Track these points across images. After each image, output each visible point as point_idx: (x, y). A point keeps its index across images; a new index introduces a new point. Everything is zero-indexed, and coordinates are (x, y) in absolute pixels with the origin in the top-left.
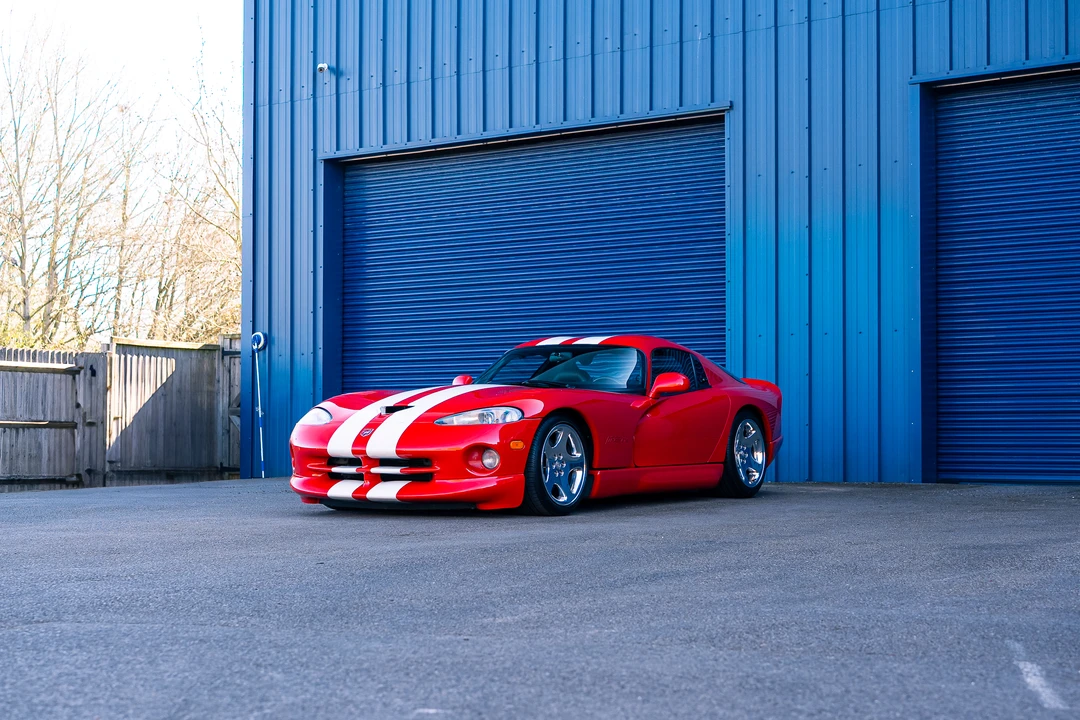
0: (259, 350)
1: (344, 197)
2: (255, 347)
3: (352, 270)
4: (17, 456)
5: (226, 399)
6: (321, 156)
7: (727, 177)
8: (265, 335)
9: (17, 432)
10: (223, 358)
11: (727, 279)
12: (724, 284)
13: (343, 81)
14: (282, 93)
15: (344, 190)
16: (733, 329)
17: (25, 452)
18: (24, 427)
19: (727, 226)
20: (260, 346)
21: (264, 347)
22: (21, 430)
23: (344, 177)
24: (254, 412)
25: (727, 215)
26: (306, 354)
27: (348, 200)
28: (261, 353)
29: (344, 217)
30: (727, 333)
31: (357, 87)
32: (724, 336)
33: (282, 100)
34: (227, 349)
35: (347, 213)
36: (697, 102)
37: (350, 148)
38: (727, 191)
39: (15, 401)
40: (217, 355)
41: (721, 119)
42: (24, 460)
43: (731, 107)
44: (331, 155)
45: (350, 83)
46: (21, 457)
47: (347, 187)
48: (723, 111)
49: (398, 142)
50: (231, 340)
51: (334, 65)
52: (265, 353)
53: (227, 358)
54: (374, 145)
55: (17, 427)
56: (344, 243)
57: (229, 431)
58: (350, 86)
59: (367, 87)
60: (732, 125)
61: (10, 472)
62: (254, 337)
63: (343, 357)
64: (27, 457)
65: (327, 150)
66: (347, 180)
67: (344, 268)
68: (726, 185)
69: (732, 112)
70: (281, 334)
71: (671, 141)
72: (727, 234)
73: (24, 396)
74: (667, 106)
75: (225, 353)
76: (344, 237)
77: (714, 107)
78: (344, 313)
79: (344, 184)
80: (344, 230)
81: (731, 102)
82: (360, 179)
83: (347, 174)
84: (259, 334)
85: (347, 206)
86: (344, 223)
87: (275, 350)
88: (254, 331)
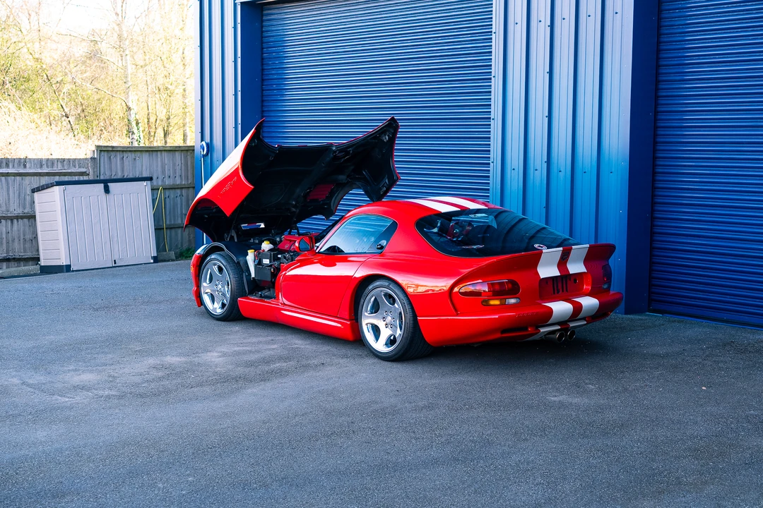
0: (204, 156)
1: (263, 32)
2: (202, 153)
3: (269, 93)
4: (13, 240)
8: (207, 144)
9: (12, 222)
11: (492, 114)
15: (262, 27)
17: (19, 237)
18: (18, 218)
19: (493, 67)
21: (207, 154)
22: (15, 221)
23: (262, 15)
25: (492, 57)
27: (265, 34)
29: (263, 48)
35: (264, 45)
39: (9, 199)
42: (19, 243)
46: (16, 240)
47: (264, 24)
52: (208, 158)
55: (12, 219)
56: (263, 70)
61: (8, 252)
62: (201, 146)
64: (22, 241)
66: (264, 18)
67: (264, 90)
70: (218, 144)
72: (492, 74)
73: (16, 195)
76: (262, 65)
79: (262, 21)
80: (262, 59)
82: (273, 17)
83: (265, 12)
84: (203, 143)
85: (265, 40)
86: (263, 54)
87: (215, 156)
88: (202, 140)
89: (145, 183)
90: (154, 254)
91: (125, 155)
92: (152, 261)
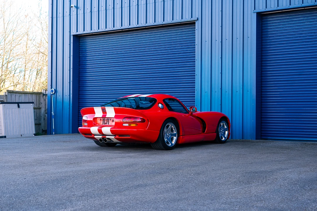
0: (53, 94)
1: (80, 47)
2: (52, 93)
3: (82, 70)
5: (44, 109)
6: (72, 34)
7: (196, 41)
8: (55, 90)
10: (43, 96)
11: (196, 74)
12: (195, 75)
13: (79, 10)
14: (60, 14)
15: (79, 45)
16: (197, 90)
19: (196, 57)
20: (53, 93)
21: (54, 93)
23: (80, 40)
24: (51, 114)
25: (196, 54)
26: (67, 96)
28: (54, 95)
29: (79, 53)
30: (196, 91)
31: (83, 12)
32: (195, 92)
33: (60, 16)
34: (44, 93)
35: (80, 52)
36: (187, 18)
37: (81, 32)
38: (196, 46)
40: (41, 95)
41: (194, 23)
43: (198, 19)
44: (75, 34)
45: (81, 11)
47: (80, 43)
48: (195, 21)
49: (95, 30)
50: (46, 90)
51: (76, 5)
52: (55, 95)
53: (44, 96)
54: (88, 31)
56: (79, 61)
57: (45, 119)
58: (81, 12)
59: (86, 12)
60: (198, 25)
62: (51, 90)
63: (79, 97)
65: (74, 32)
66: (80, 41)
67: (79, 69)
68: (196, 44)
69: (198, 21)
70: (60, 89)
71: (179, 30)
72: (196, 60)
74: (178, 19)
75: (44, 95)
76: (79, 59)
77: (192, 19)
78: (79, 83)
79: (79, 42)
80: (79, 57)
81: (197, 18)
82: (84, 41)
83: (80, 39)
84: (53, 89)
85: (81, 50)
86: (79, 55)
87: (58, 94)
88: (51, 88)
89: (31, 104)
90: (34, 133)
91: (16, 94)
92: (34, 135)
